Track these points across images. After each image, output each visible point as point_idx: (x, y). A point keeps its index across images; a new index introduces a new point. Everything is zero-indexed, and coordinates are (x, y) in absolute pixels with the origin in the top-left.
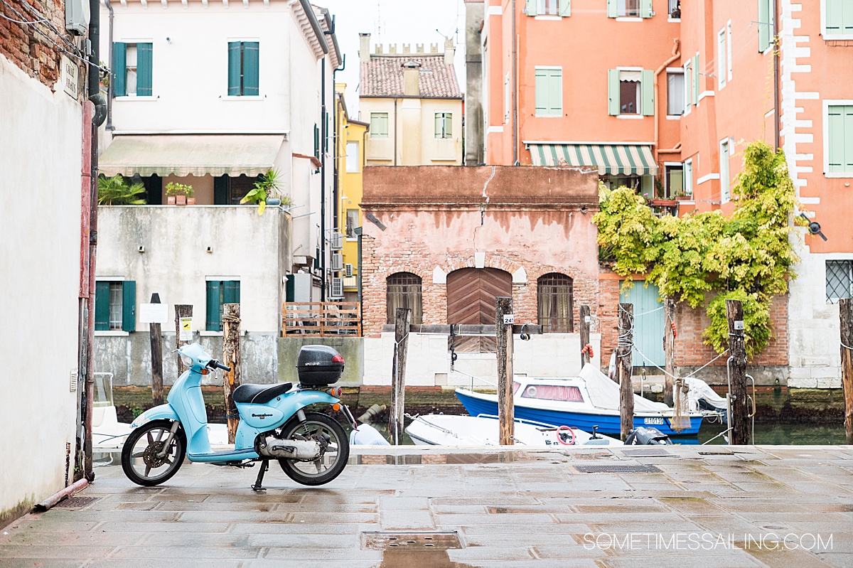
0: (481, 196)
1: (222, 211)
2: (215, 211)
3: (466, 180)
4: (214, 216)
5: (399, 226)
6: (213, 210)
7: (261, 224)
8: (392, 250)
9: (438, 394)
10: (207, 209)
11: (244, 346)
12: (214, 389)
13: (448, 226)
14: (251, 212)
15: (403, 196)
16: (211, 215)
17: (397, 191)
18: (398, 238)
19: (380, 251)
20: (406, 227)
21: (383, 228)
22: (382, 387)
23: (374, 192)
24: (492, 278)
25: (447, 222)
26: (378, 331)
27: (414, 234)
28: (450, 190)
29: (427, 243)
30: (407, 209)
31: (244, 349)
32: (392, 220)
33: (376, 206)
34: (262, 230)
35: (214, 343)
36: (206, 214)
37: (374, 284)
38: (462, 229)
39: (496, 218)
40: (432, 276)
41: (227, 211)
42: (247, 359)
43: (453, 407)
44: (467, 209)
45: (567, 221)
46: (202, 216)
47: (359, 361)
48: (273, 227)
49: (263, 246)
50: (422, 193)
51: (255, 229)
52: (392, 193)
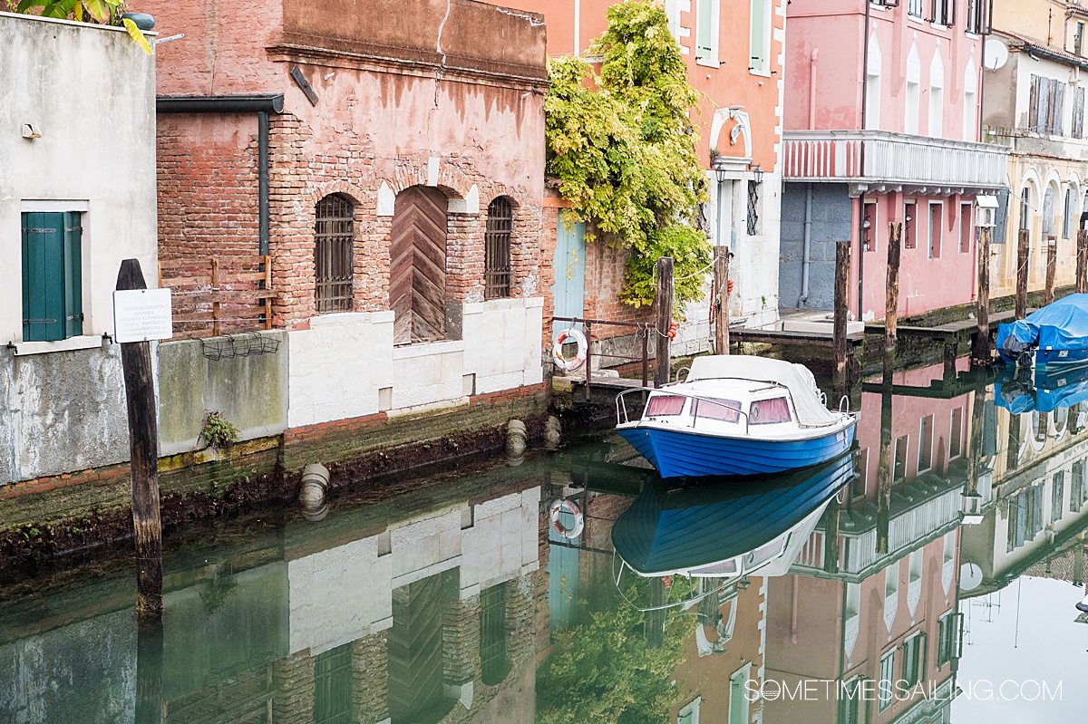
0: (435, 51)
1: (51, 33)
2: (37, 32)
3: (418, 17)
4: (34, 42)
5: (335, 100)
6: (33, 28)
7: (126, 74)
8: (326, 147)
9: (383, 427)
10: (22, 25)
11: (100, 372)
12: (44, 486)
13: (398, 105)
14: (108, 42)
15: (341, 37)
16: (29, 40)
17: (332, 26)
18: (333, 123)
19: (309, 148)
20: (343, 101)
21: (313, 100)
22: (313, 427)
23: (301, 23)
24: (428, 204)
25: (396, 97)
26: (305, 314)
27: (354, 116)
28: (399, 34)
29: (372, 137)
30: (347, 64)
31: (101, 379)
32: (325, 83)
33: (306, 53)
34: (127, 89)
35: (42, 372)
36: (19, 39)
37: (300, 218)
38: (414, 112)
39: (451, 94)
40: (376, 201)
41: (62, 33)
42: (106, 402)
43: (402, 449)
44: (420, 74)
45: (519, 106)
46: (9, 41)
47: (281, 381)
48: (147, 83)
49: (131, 128)
50: (365, 35)
51: (116, 88)
52: (324, 28)
